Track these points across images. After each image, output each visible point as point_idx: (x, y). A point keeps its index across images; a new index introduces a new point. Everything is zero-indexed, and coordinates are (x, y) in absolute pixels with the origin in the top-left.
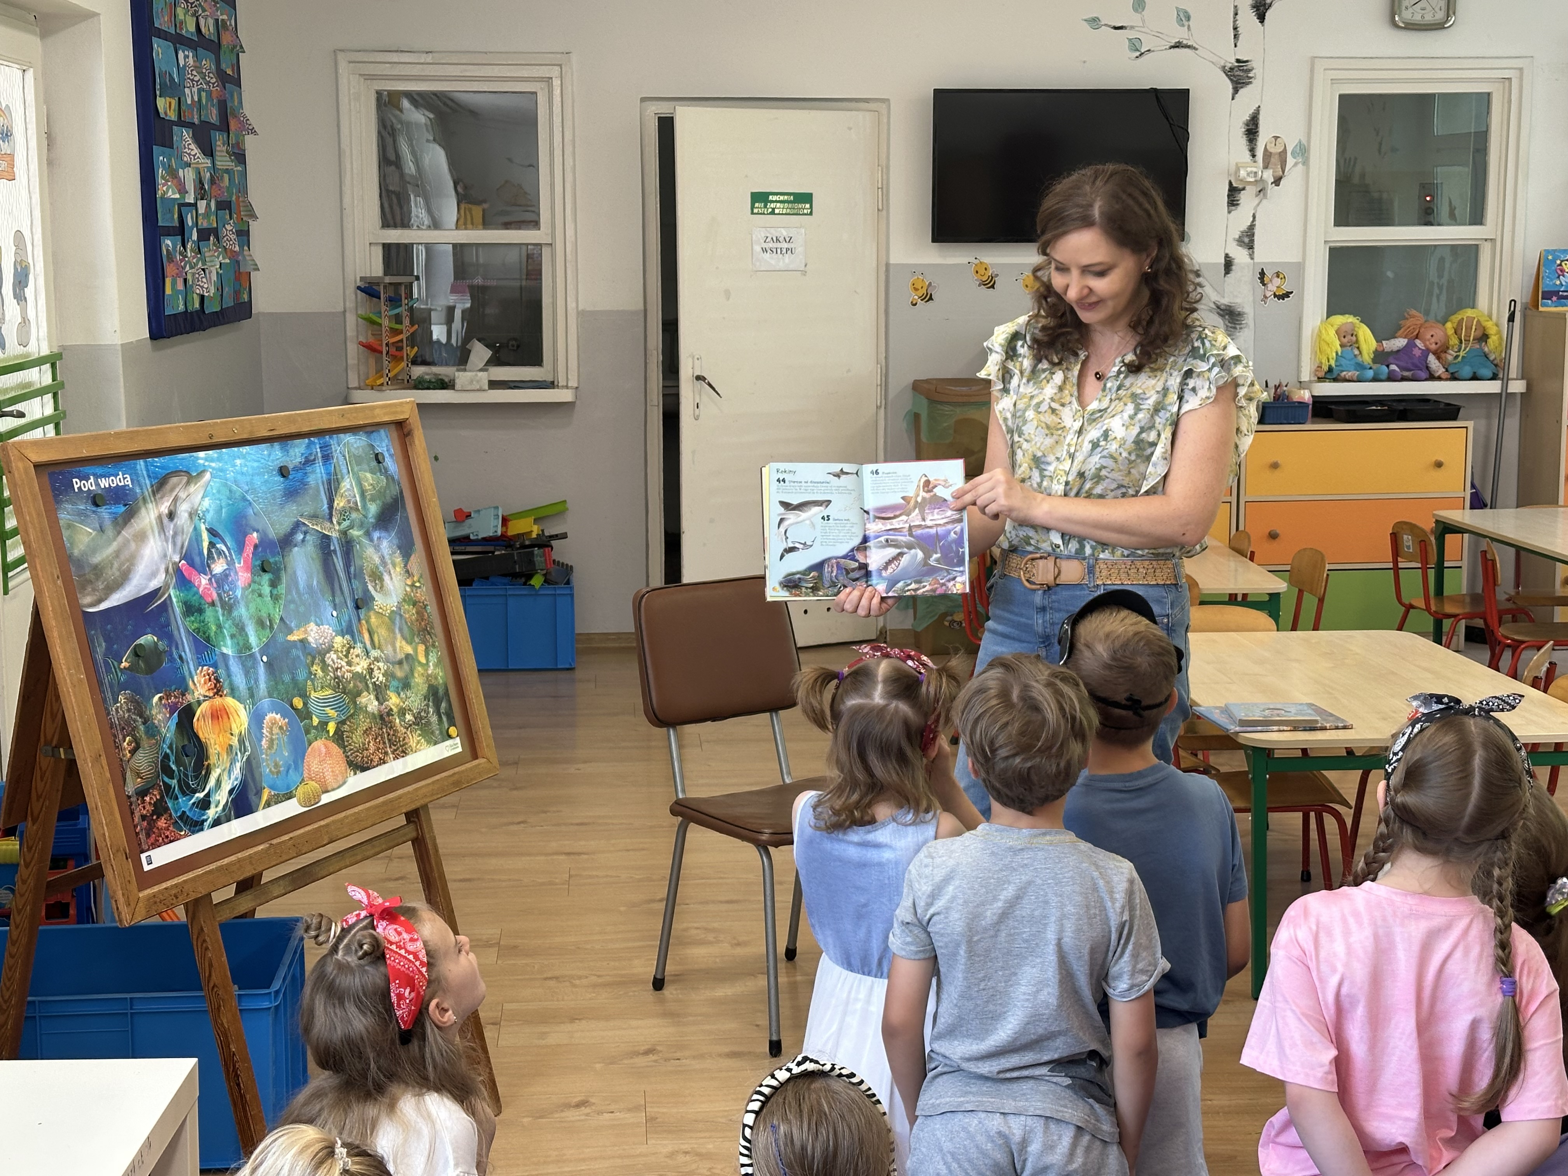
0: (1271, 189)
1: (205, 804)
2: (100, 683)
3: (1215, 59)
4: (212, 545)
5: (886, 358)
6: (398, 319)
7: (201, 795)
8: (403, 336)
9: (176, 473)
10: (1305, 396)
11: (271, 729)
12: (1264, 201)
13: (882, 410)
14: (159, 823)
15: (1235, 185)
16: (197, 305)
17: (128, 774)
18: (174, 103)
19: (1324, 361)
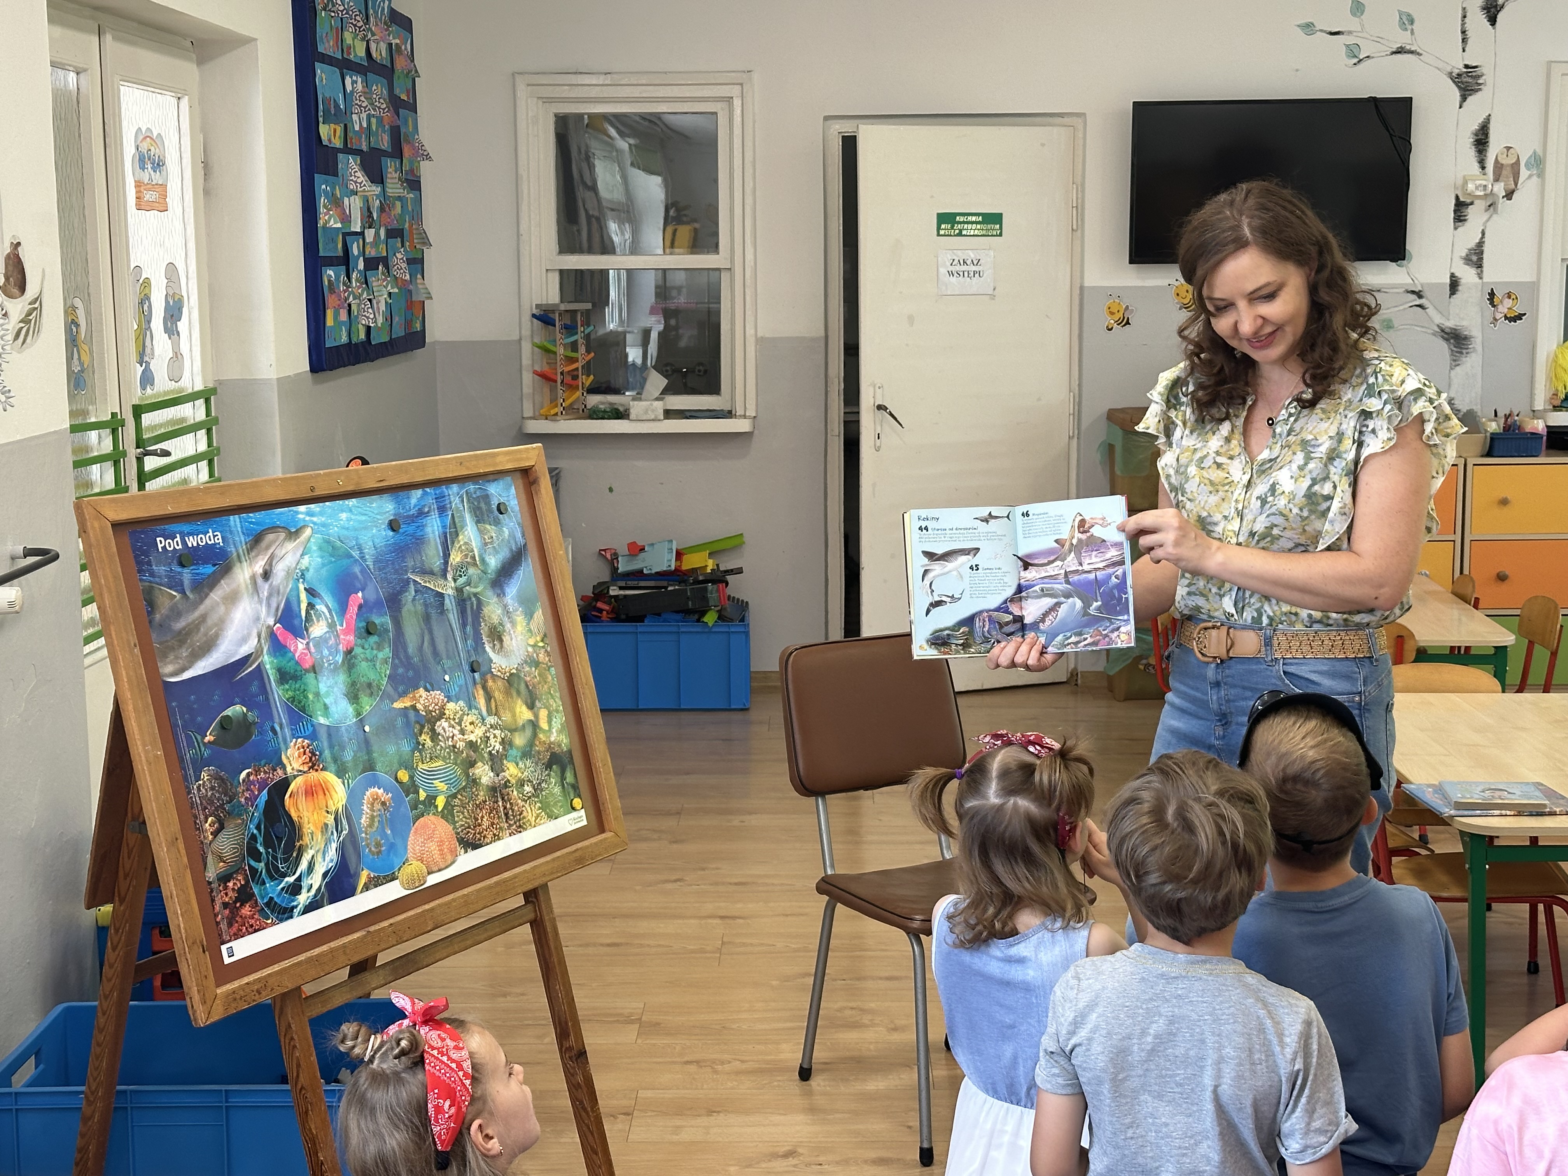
0: (1502, 203)
1: (295, 889)
2: (181, 759)
3: (1441, 65)
4: (311, 606)
5: (1080, 385)
6: (574, 347)
7: (291, 879)
8: (579, 365)
9: (274, 529)
10: (1539, 426)
11: (372, 805)
12: (1495, 216)
13: (1075, 442)
14: (243, 911)
15: (1462, 199)
16: (362, 336)
17: (210, 859)
18: (339, 129)
19: (1561, 388)
